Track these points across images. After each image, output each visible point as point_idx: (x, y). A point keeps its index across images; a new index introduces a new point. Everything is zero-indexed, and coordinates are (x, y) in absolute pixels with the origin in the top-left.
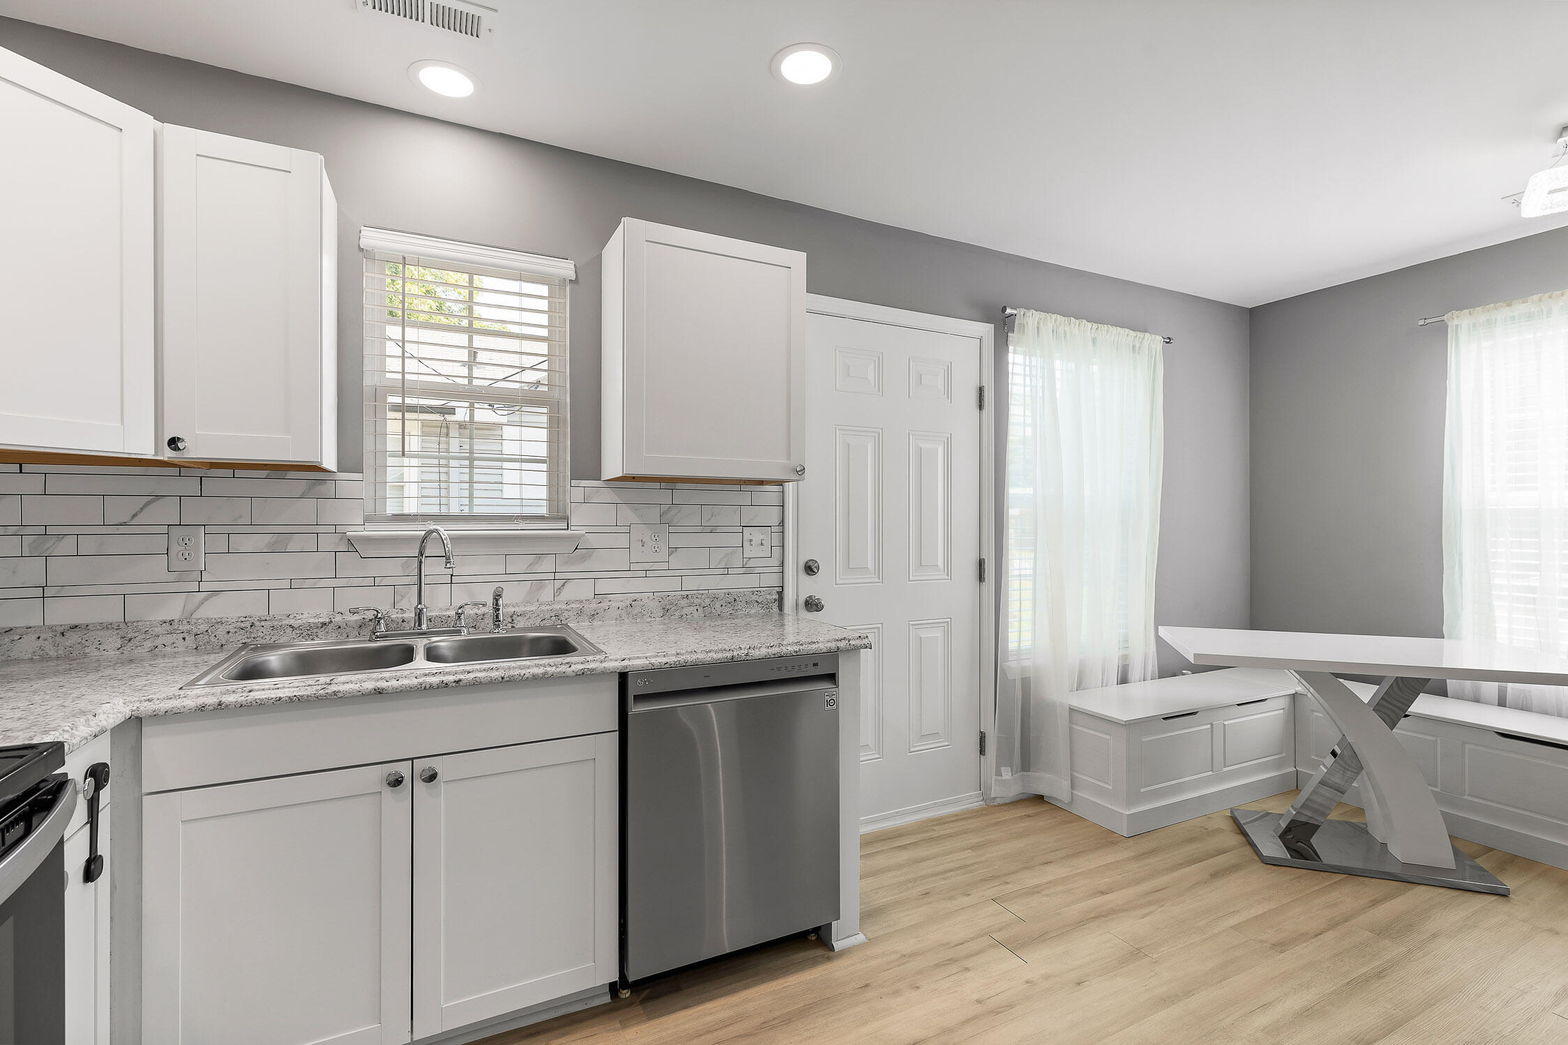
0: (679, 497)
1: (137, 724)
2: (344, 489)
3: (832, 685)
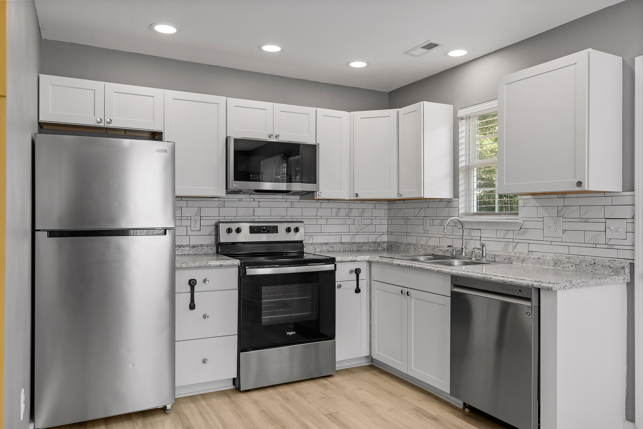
0: (568, 202)
1: (370, 263)
2: (454, 204)
3: (528, 304)
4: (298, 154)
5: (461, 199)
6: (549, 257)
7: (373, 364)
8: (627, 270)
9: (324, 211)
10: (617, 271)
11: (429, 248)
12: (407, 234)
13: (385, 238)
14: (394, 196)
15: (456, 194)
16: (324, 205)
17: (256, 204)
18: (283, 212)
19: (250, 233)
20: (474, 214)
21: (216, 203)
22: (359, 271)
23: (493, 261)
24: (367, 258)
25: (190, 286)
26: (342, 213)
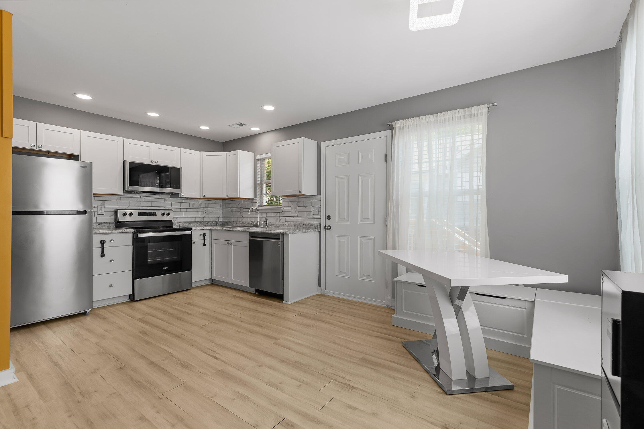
1: (211, 230)
2: (255, 201)
3: (278, 241)
4: (168, 172)
5: (258, 199)
6: (293, 223)
7: (213, 283)
8: (319, 227)
9: (186, 203)
10: (315, 227)
11: (243, 223)
12: (232, 216)
13: (221, 219)
14: (225, 196)
15: (256, 197)
16: (185, 201)
17: (142, 200)
18: (159, 205)
19: (139, 216)
20: (266, 206)
21: (115, 198)
22: (205, 235)
23: (271, 226)
24: (210, 228)
25: (101, 244)
26: (196, 205)
